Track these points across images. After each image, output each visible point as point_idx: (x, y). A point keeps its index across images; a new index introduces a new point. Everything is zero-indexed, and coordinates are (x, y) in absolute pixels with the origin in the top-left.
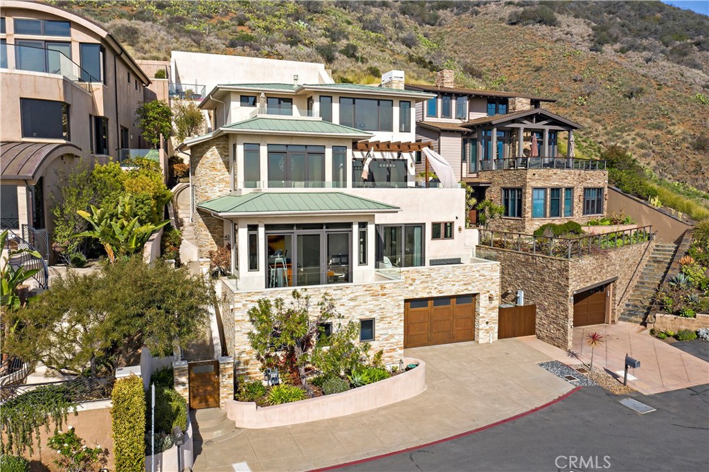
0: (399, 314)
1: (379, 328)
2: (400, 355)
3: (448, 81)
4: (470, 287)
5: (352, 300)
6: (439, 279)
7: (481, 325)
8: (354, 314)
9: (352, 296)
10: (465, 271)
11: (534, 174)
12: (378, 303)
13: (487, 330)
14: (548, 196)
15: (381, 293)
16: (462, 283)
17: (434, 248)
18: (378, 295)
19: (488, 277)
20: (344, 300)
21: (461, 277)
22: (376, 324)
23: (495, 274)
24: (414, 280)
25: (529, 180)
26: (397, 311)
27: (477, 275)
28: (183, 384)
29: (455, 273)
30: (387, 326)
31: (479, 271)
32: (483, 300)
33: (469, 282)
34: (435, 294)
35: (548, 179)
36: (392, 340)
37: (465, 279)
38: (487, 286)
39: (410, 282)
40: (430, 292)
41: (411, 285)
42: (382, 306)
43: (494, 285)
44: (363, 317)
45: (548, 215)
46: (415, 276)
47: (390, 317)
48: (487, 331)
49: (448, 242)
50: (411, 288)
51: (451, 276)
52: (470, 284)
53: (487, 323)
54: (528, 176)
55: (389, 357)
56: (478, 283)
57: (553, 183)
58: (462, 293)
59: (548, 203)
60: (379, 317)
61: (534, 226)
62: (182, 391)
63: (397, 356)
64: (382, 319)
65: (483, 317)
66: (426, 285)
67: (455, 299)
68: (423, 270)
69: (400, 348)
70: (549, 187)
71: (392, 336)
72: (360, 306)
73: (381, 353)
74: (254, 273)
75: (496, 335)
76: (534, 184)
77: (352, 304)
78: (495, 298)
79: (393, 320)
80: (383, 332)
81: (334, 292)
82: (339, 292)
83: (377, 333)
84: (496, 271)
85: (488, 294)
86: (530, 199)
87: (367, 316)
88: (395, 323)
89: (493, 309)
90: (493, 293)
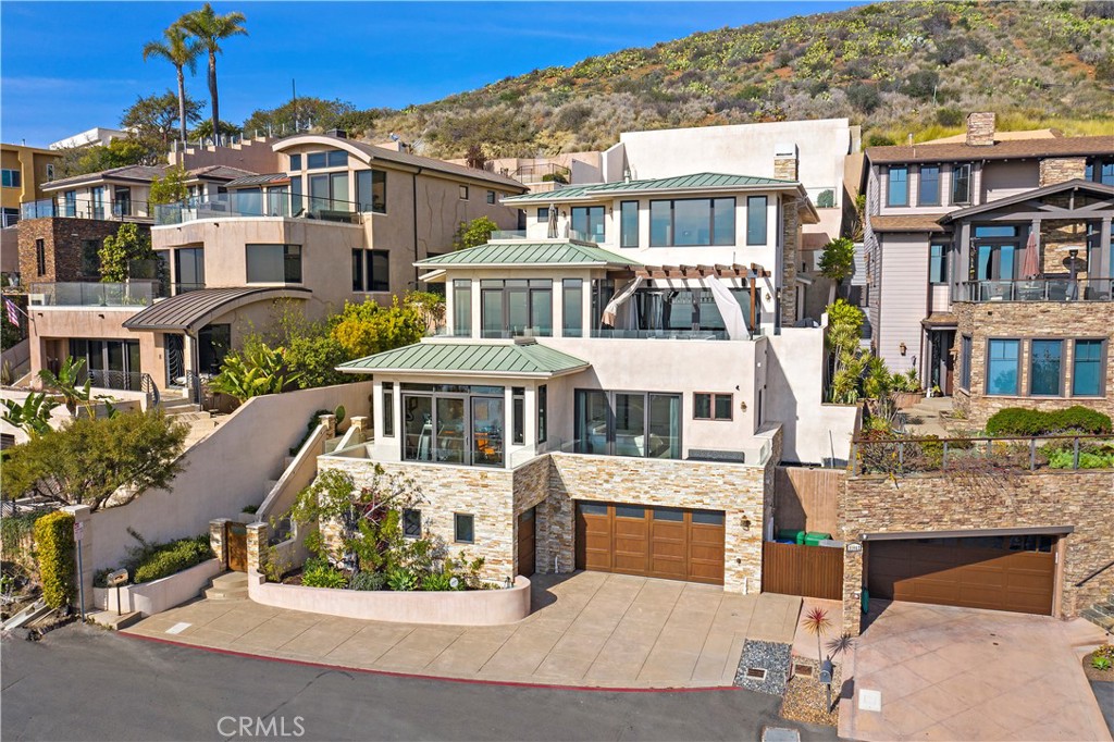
0: (505, 514)
1: (479, 529)
2: (508, 571)
3: (981, 133)
4: (707, 500)
5: (444, 486)
6: (652, 479)
7: (729, 562)
8: (447, 504)
9: (445, 481)
10: (699, 473)
11: (990, 313)
12: (477, 495)
13: (739, 572)
14: (1026, 355)
15: (481, 482)
16: (692, 490)
17: (697, 433)
18: (478, 485)
19: (740, 488)
20: (435, 484)
21: (690, 481)
22: (475, 523)
23: (753, 484)
24: (611, 475)
25: (979, 324)
26: (503, 511)
27: (720, 482)
29: (680, 473)
30: (489, 527)
31: (723, 476)
32: (732, 524)
33: (704, 490)
34: (645, 501)
35: (1027, 320)
36: (497, 549)
37: (699, 486)
38: (739, 501)
39: (606, 477)
40: (638, 497)
41: (607, 481)
42: (483, 501)
43: (754, 502)
44: (459, 511)
45: (1024, 390)
46: (613, 469)
47: (494, 517)
48: (740, 575)
49: (723, 424)
50: (606, 486)
51: (672, 477)
52: (706, 494)
53: (739, 561)
54: (977, 316)
55: (493, 570)
56: (721, 495)
57: (1037, 331)
58: (692, 506)
59: (1025, 369)
60: (478, 515)
61: (990, 410)
62: (216, 547)
63: (503, 571)
64: (483, 518)
65: (731, 550)
66: (630, 485)
67: (690, 515)
68: (626, 462)
69: (508, 562)
70: (1026, 338)
71: (498, 543)
72: (455, 495)
73: (481, 562)
74: (389, 439)
75: (758, 584)
76: (990, 331)
77: (444, 491)
78: (753, 523)
79: (497, 521)
80: (484, 535)
81: (423, 473)
82: (428, 474)
83: (477, 535)
84: (756, 480)
85: (740, 515)
86: (982, 359)
87: (463, 510)
88: (500, 526)
89: (752, 540)
90: (750, 515)
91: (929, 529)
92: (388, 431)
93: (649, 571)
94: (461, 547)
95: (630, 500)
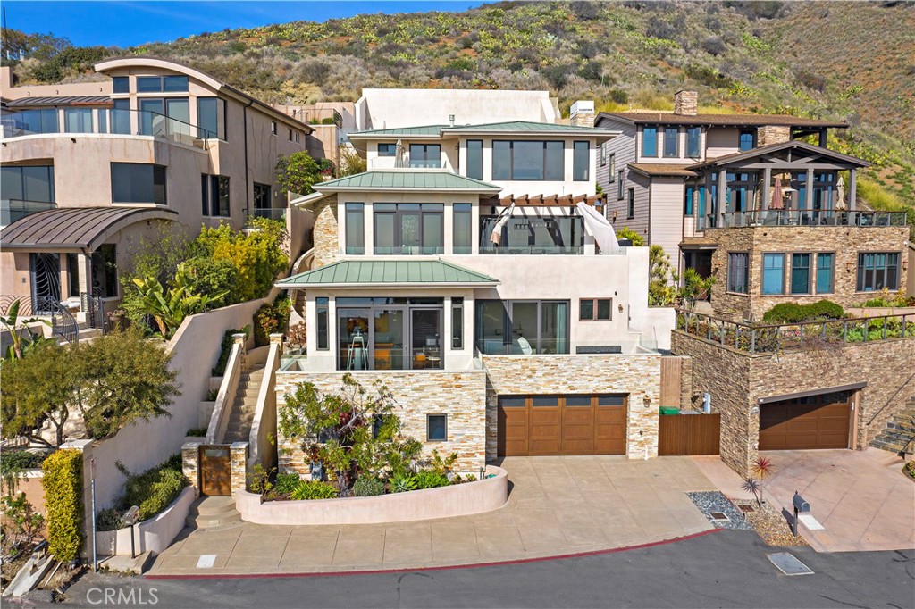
0: (478, 411)
1: (452, 427)
2: (480, 462)
3: (689, 106)
4: (615, 385)
5: (416, 390)
6: (570, 371)
7: (632, 435)
8: (419, 407)
9: (417, 385)
10: (609, 363)
11: (765, 234)
12: (450, 396)
13: (641, 442)
14: (789, 265)
15: (454, 383)
16: (604, 378)
17: (582, 332)
18: (451, 386)
19: (643, 373)
20: (407, 390)
21: (601, 371)
22: (448, 422)
23: (653, 369)
24: (534, 371)
25: (757, 242)
26: (477, 408)
27: (626, 369)
28: (192, 467)
29: (593, 365)
30: (462, 424)
31: (629, 364)
32: (635, 403)
33: (614, 377)
34: (563, 390)
35: (788, 240)
36: (469, 443)
37: (609, 374)
38: (641, 384)
39: (529, 373)
40: (557, 388)
41: (530, 377)
42: (457, 400)
43: (653, 384)
44: (431, 412)
45: (788, 290)
46: (536, 365)
47: (467, 414)
48: (642, 444)
49: (604, 324)
50: (530, 381)
51: (587, 368)
52: (615, 380)
53: (641, 433)
54: (756, 237)
55: (466, 463)
56: (627, 380)
57: (796, 247)
58: (603, 392)
59: (788, 275)
60: (452, 414)
61: (765, 306)
62: (191, 473)
63: (476, 463)
64: (456, 416)
65: (635, 425)
66: (551, 378)
67: (597, 399)
68: (547, 359)
69: (481, 454)
70: (789, 252)
71: (470, 438)
72: (428, 398)
73: (455, 457)
74: (323, 353)
75: (656, 450)
76: (765, 248)
77: (417, 394)
78: (653, 401)
79: (471, 418)
80: (457, 431)
81: (395, 380)
82: (400, 380)
83: (450, 432)
84: (655, 365)
85: (642, 395)
86: (759, 268)
87: (437, 410)
88: (473, 422)
89: (651, 415)
90: (650, 394)
91: (795, 392)
92: (322, 344)
93: (561, 451)
94: (434, 445)
95: (551, 391)
